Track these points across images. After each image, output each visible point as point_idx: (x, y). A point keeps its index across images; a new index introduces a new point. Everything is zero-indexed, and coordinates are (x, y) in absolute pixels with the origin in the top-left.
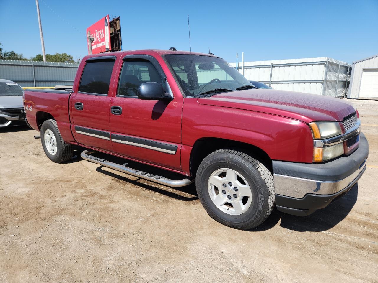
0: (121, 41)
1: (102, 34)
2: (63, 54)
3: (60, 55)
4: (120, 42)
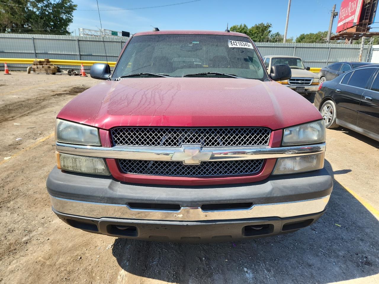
0: (375, 12)
1: (354, 5)
2: (325, 32)
3: (322, 33)
4: (374, 14)
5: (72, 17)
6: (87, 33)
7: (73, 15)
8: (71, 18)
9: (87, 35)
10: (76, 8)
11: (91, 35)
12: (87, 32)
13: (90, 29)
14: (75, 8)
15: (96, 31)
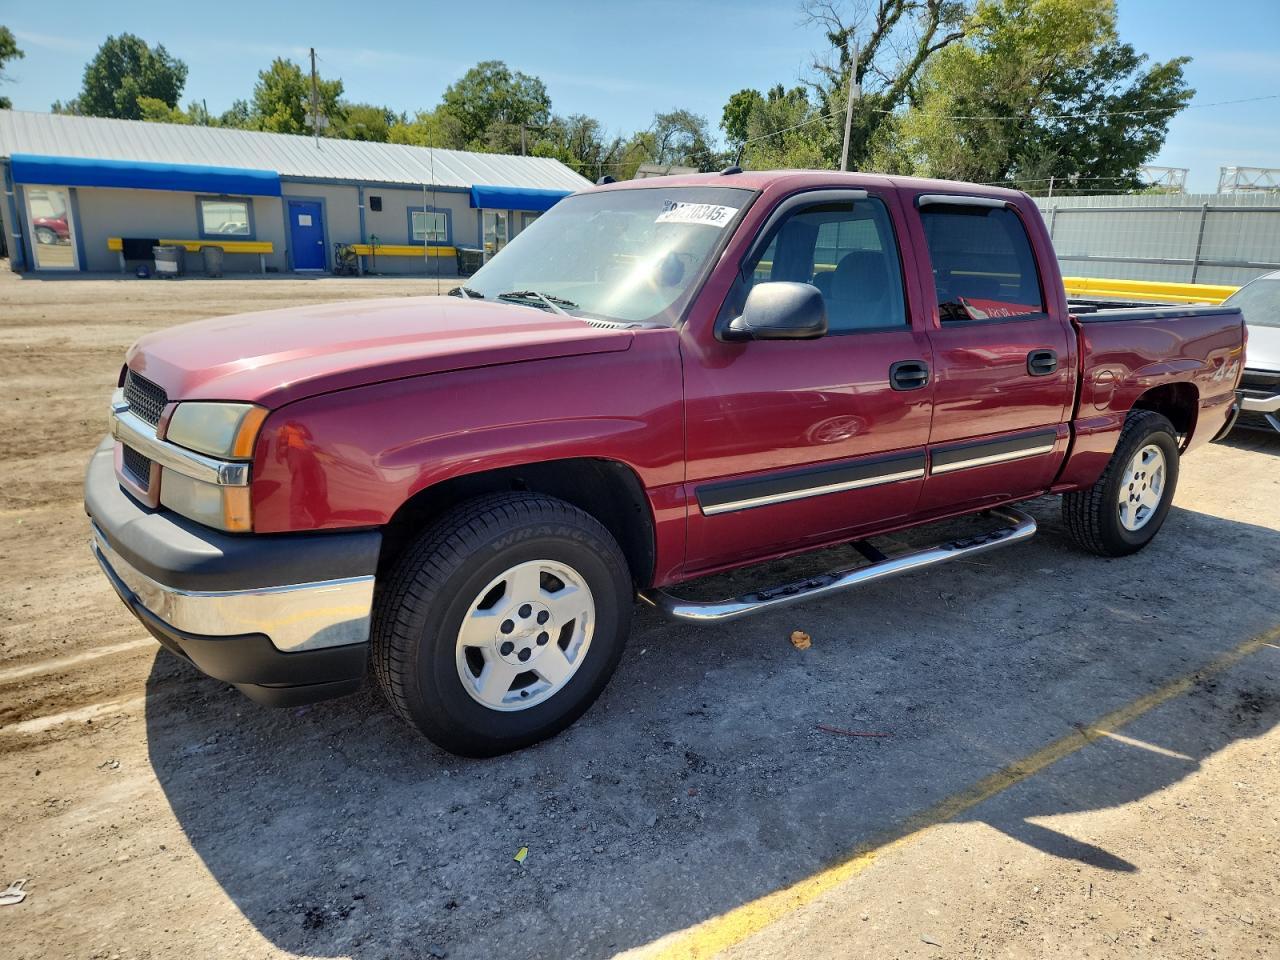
5: (1162, 134)
6: (1252, 182)
7: (1167, 126)
8: (1159, 135)
9: (1251, 187)
10: (1188, 101)
11: (1267, 189)
12: (1253, 178)
13: (1266, 167)
14: (1182, 102)
15: (1267, 171)
